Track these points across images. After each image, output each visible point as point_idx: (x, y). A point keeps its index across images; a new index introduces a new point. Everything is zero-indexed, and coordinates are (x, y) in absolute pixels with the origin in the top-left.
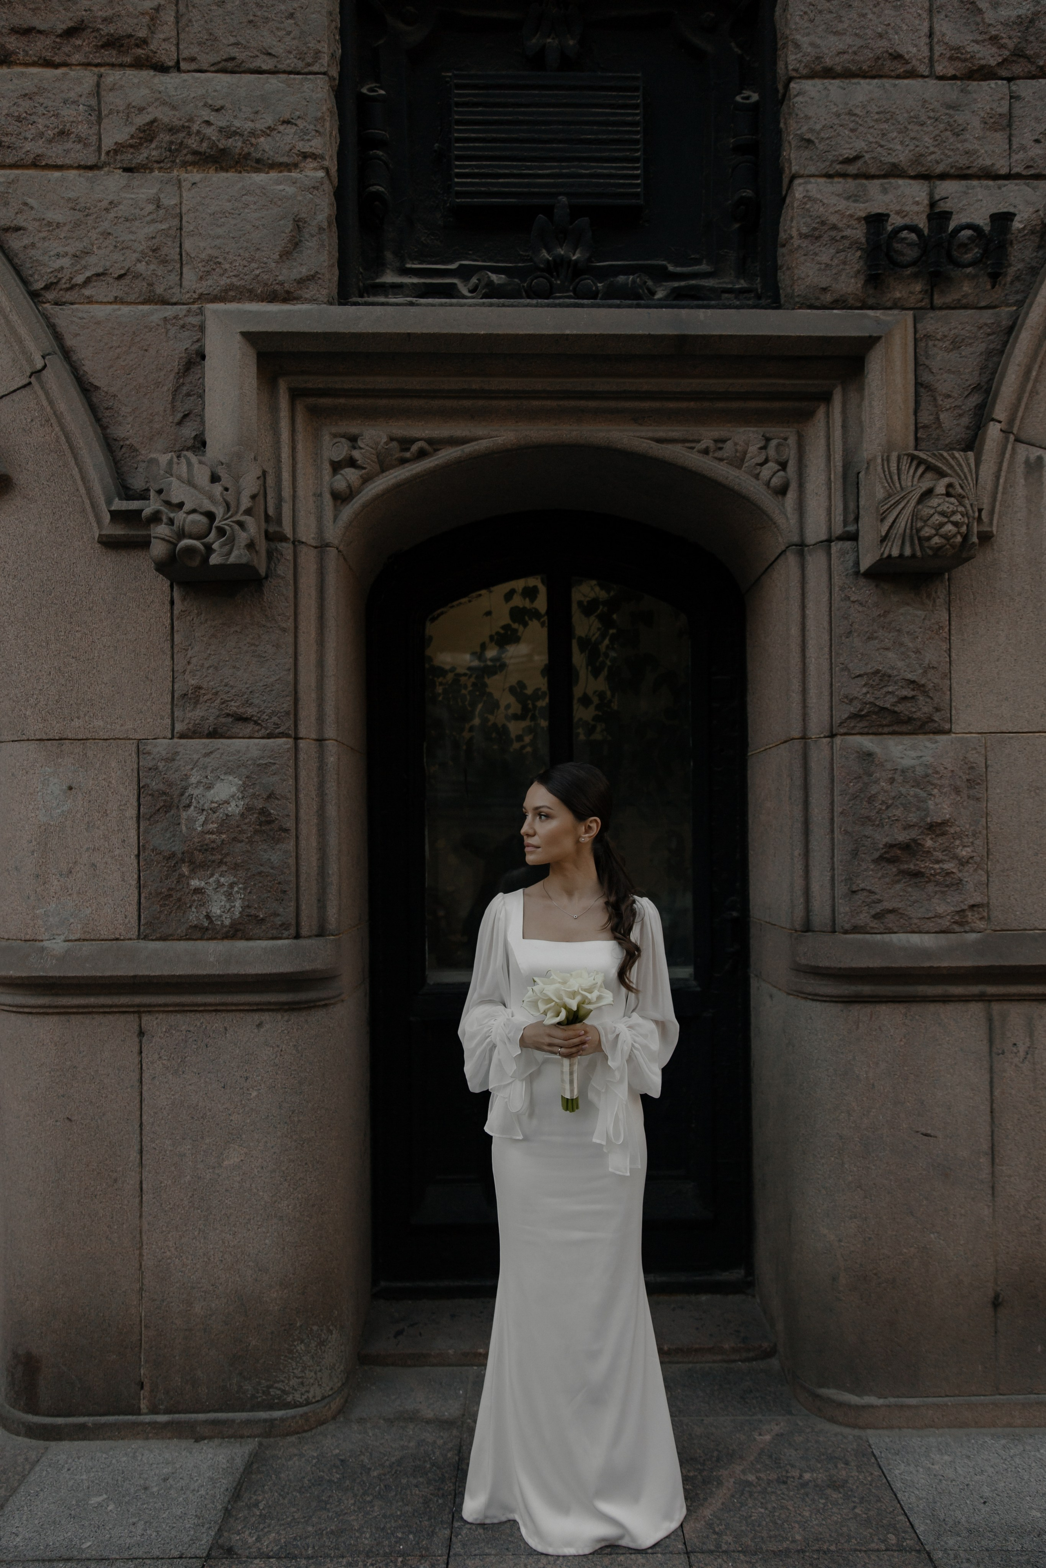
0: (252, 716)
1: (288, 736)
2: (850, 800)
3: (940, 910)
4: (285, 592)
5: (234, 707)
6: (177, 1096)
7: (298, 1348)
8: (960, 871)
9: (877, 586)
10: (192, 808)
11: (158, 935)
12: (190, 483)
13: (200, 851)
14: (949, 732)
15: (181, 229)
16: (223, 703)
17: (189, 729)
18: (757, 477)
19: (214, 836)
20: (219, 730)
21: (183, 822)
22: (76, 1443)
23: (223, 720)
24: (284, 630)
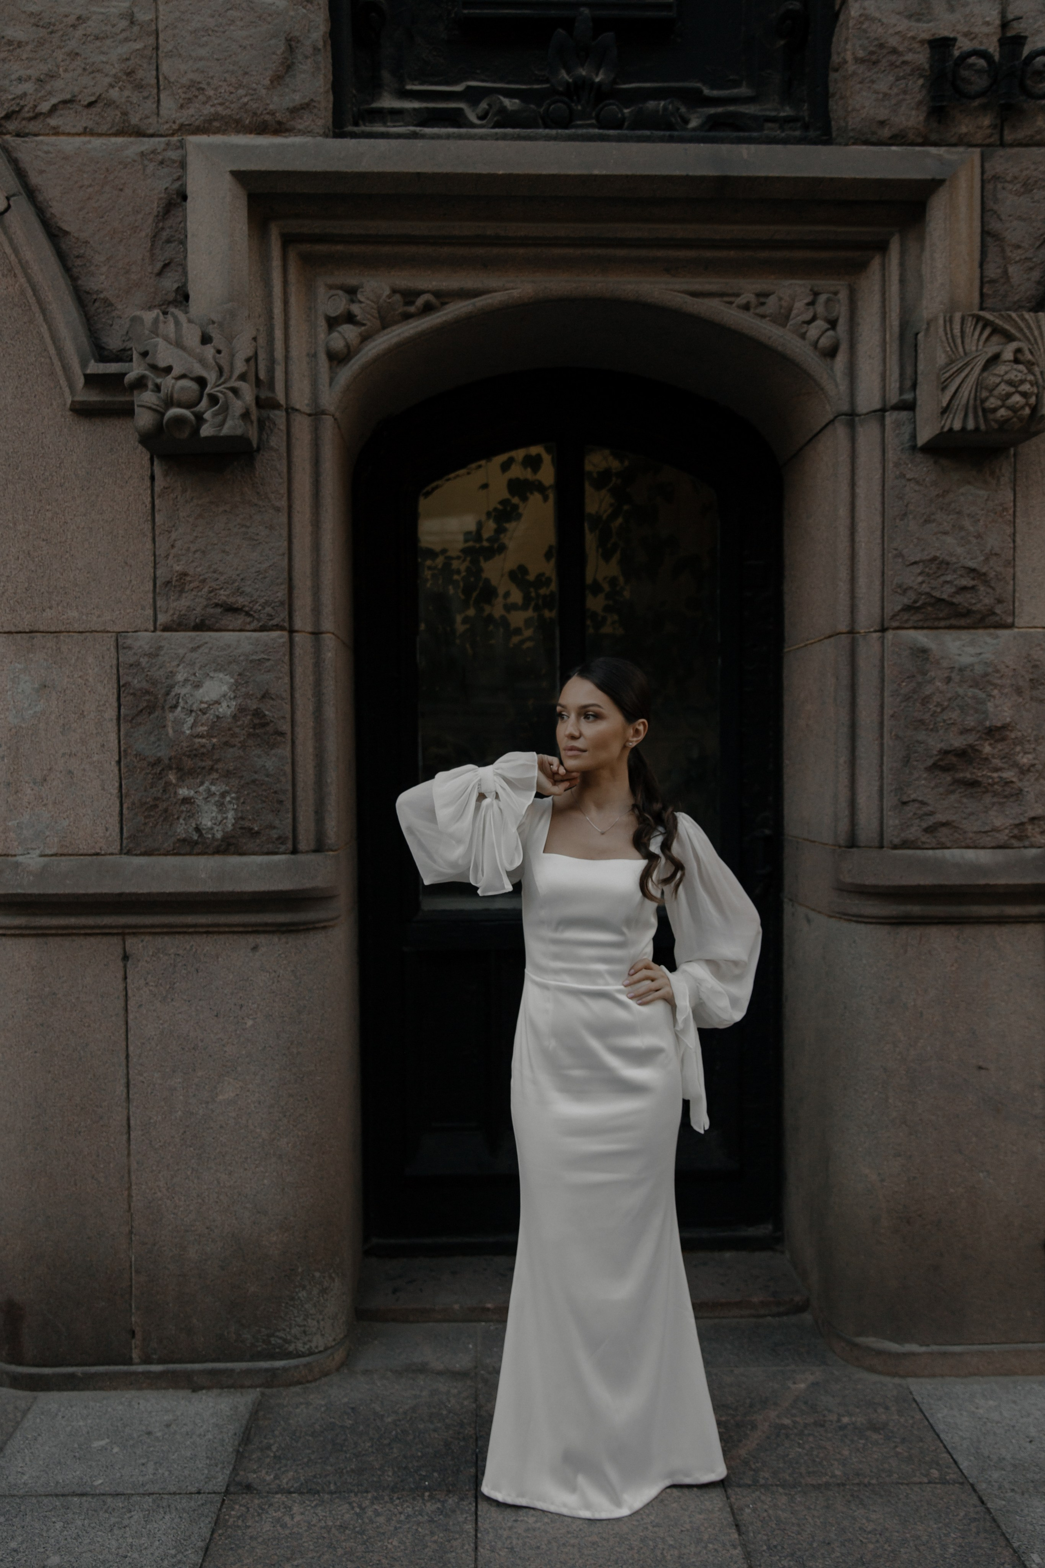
0: (244, 606)
1: (282, 628)
2: (902, 702)
3: (998, 823)
4: (278, 466)
5: (223, 596)
6: (166, 1026)
7: (300, 1295)
8: (1021, 780)
9: (935, 462)
10: (179, 709)
11: (143, 850)
12: (179, 344)
13: (189, 756)
14: (1011, 626)
15: (157, 48)
16: (210, 592)
17: (173, 621)
18: (803, 336)
19: (204, 740)
20: (207, 622)
21: (170, 724)
22: (65, 1393)
23: (211, 611)
24: (278, 510)
